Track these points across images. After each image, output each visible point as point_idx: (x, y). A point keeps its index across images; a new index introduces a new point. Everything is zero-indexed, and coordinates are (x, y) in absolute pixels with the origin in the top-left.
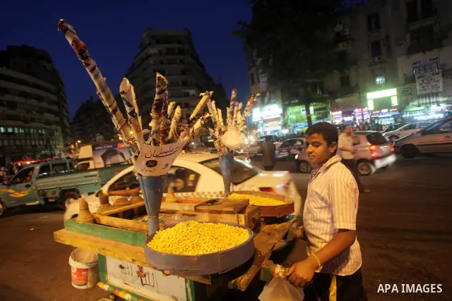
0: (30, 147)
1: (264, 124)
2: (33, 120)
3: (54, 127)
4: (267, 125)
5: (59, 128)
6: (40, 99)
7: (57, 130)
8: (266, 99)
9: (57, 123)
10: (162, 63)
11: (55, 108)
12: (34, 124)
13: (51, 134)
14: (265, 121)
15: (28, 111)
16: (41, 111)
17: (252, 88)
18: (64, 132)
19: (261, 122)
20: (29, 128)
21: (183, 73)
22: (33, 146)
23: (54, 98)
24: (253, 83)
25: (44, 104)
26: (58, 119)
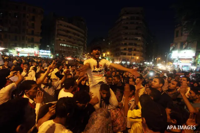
0: (72, 53)
1: (179, 61)
2: (75, 43)
3: (81, 46)
4: (181, 61)
5: (83, 47)
6: (78, 35)
7: (82, 48)
8: (184, 47)
9: (82, 45)
10: (127, 23)
11: (83, 39)
12: (75, 45)
13: (80, 49)
14: (180, 59)
15: (74, 40)
16: (78, 40)
17: (175, 39)
18: (84, 49)
19: (176, 59)
20: (73, 46)
21: (137, 28)
22: (73, 53)
23: (83, 35)
24: (177, 36)
25: (79, 38)
26: (83, 44)
